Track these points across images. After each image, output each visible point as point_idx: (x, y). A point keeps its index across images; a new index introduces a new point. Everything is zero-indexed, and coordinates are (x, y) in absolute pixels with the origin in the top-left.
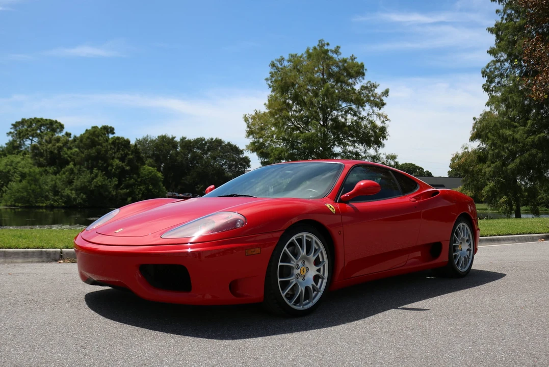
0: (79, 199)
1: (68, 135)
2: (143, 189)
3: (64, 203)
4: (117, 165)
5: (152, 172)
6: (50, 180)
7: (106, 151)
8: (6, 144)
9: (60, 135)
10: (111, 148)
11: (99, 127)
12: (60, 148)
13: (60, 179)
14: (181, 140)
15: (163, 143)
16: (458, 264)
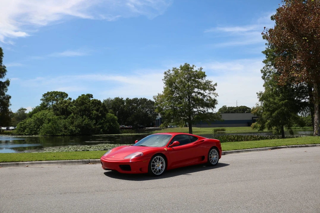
0: (77, 131)
1: (70, 99)
2: (108, 125)
3: (69, 133)
4: (95, 113)
5: (112, 116)
6: (62, 122)
7: (89, 107)
8: (40, 105)
9: (66, 99)
10: (92, 105)
11: (85, 95)
12: (67, 106)
13: (67, 122)
14: (126, 99)
15: (117, 101)
16: (212, 162)
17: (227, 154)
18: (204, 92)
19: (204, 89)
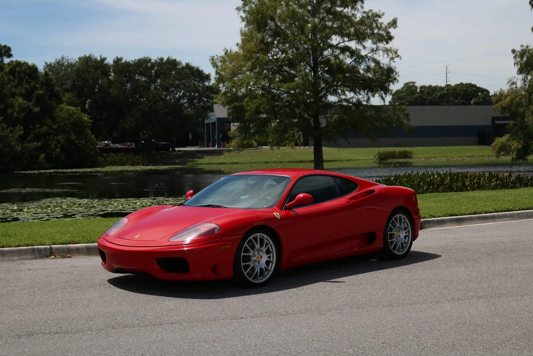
2: (62, 140)
4: (20, 105)
5: (75, 113)
7: (3, 85)
10: (9, 80)
14: (115, 62)
15: (88, 69)
16: (394, 248)
17: (430, 227)
18: (360, 47)
19: (360, 37)
